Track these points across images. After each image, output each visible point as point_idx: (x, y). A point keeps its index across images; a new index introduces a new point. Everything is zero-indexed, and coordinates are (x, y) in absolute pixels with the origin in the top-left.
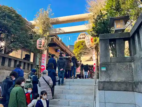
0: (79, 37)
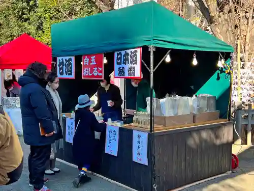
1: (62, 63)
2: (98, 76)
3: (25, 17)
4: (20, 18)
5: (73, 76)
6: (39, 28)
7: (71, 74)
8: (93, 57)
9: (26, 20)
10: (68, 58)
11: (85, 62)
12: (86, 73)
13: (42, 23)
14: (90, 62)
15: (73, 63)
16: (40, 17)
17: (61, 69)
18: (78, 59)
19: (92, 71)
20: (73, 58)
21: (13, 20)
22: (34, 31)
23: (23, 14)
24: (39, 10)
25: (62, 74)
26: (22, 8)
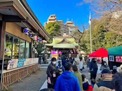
0: (50, 18)
1: (110, 57)
2: (120, 61)
3: (101, 41)
4: (100, 41)
5: (114, 61)
6: (106, 43)
7: (113, 60)
8: (119, 57)
9: (102, 42)
10: (112, 56)
11: (117, 57)
12: (117, 60)
13: (106, 42)
14: (118, 58)
15: (113, 57)
16: (106, 40)
17: (110, 59)
18: (115, 57)
19: (119, 60)
20: (113, 56)
21: (98, 42)
22: (104, 44)
23: (101, 40)
24: (105, 39)
25: (111, 60)
26: (101, 39)
